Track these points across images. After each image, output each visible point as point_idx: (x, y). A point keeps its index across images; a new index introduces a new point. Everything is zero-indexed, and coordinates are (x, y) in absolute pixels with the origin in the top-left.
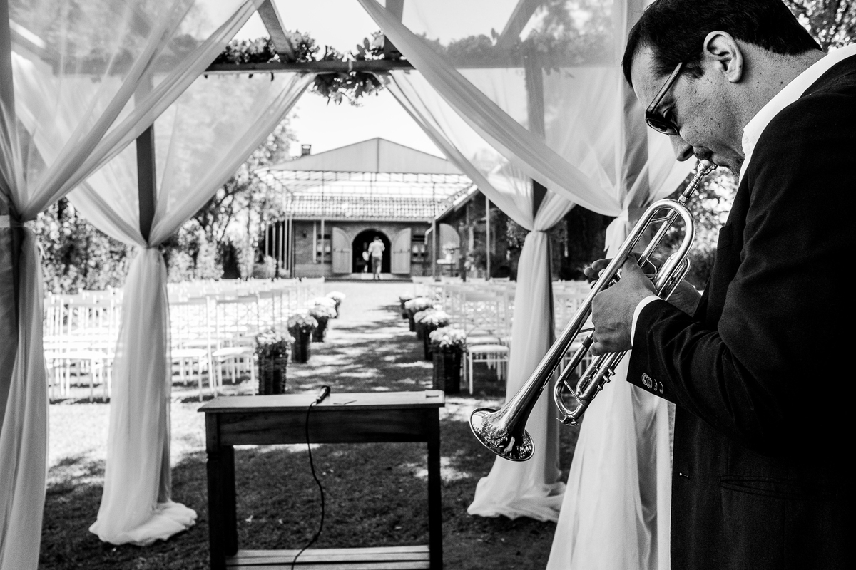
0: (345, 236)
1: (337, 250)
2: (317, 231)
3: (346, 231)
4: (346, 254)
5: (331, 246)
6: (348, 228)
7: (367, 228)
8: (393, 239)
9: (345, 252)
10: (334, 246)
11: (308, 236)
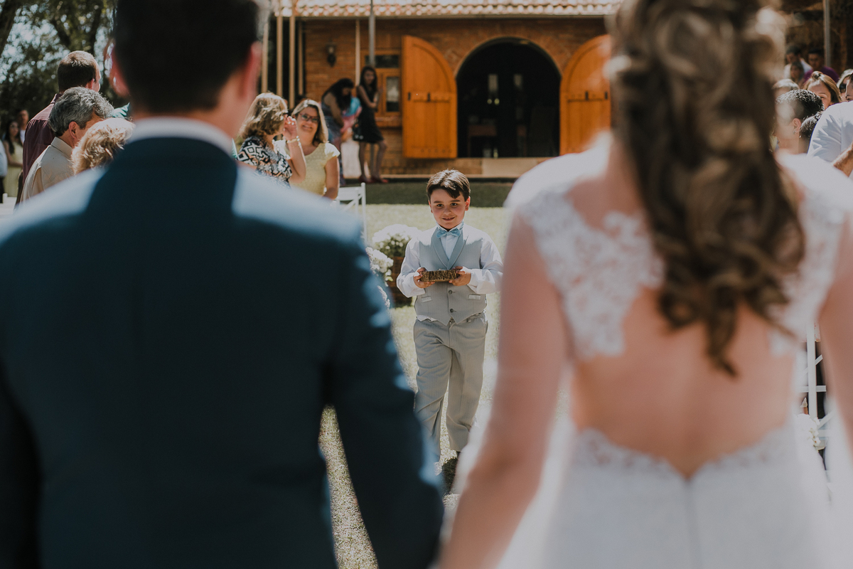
0: (437, 60)
1: (416, 96)
2: (362, 49)
3: (441, 48)
4: (440, 107)
5: (400, 89)
6: (447, 38)
7: (498, 35)
8: (565, 66)
9: (436, 102)
10: (407, 89)
11: (340, 59)
